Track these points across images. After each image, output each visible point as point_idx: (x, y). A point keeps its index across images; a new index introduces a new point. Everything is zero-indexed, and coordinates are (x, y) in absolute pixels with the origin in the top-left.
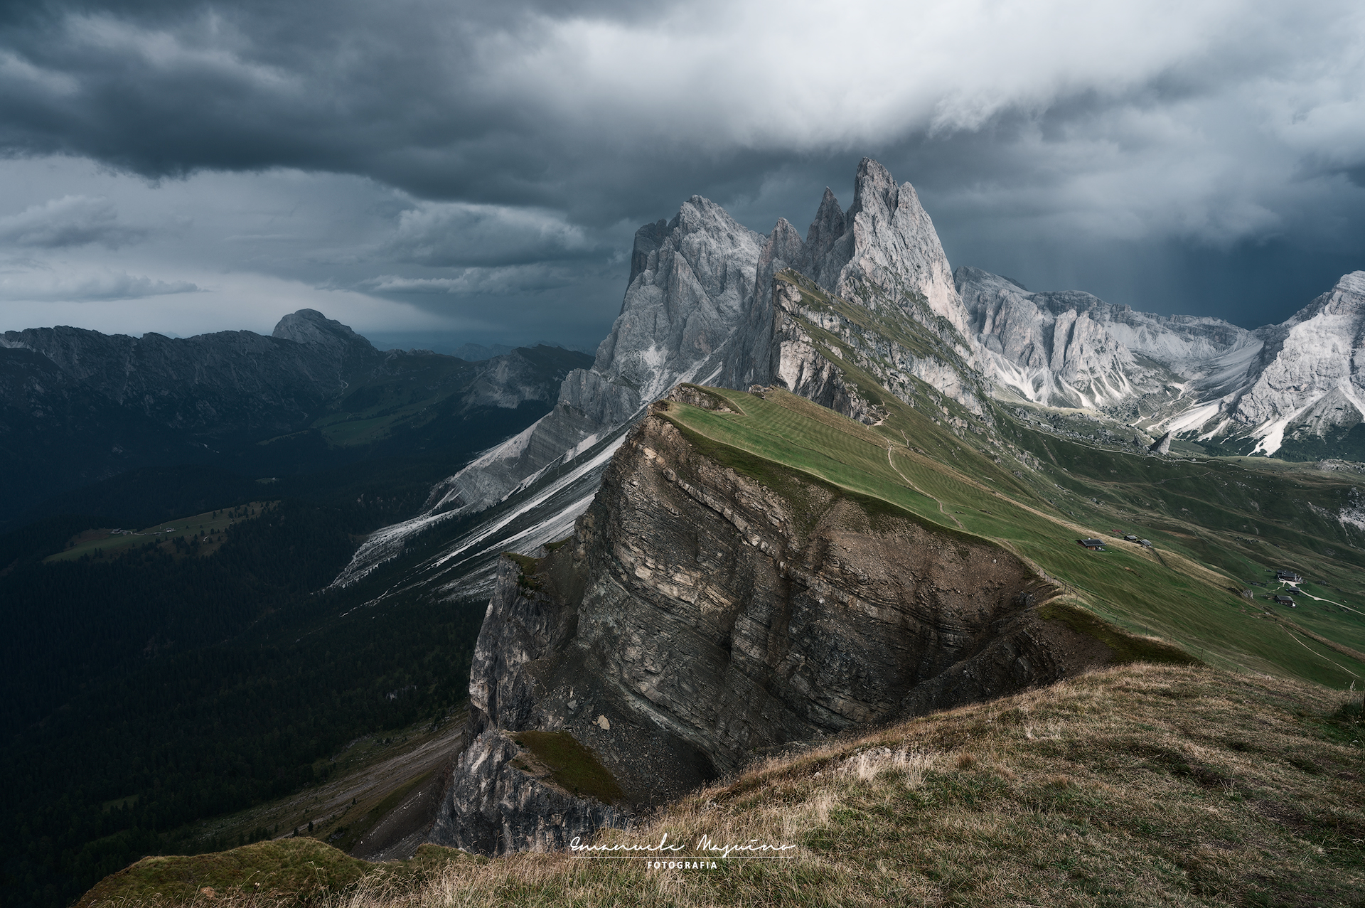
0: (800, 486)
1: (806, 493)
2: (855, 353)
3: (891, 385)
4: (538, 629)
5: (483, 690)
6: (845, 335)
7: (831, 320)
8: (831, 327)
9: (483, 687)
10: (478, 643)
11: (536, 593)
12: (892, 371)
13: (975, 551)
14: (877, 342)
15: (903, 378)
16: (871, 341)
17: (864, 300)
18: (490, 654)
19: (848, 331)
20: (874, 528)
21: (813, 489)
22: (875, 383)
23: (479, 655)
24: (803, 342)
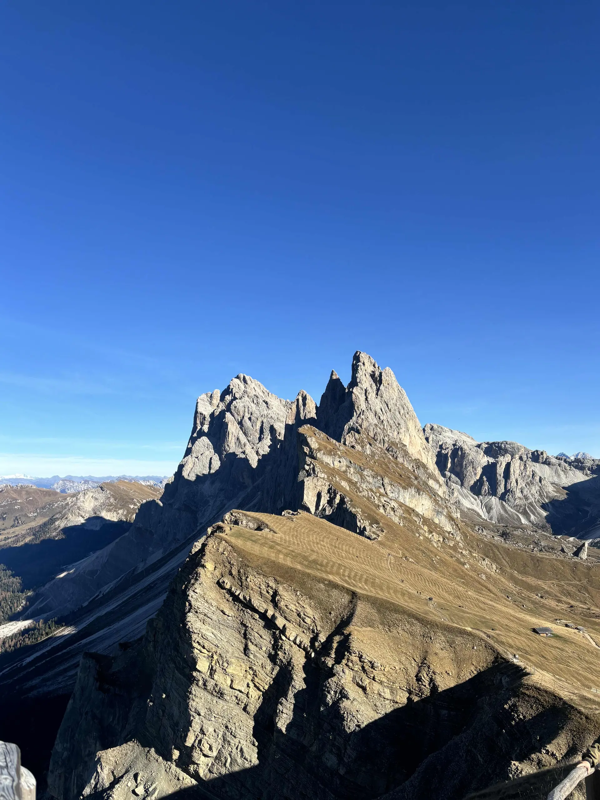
0: (326, 590)
1: (329, 596)
2: (358, 485)
3: (385, 509)
4: (111, 720)
5: (60, 779)
6: (350, 473)
7: (340, 462)
8: (340, 467)
9: (60, 776)
10: (58, 736)
11: (112, 687)
12: (385, 499)
13: (459, 640)
14: (373, 477)
15: (393, 504)
16: (369, 476)
17: (362, 447)
18: (68, 745)
19: (352, 470)
20: (383, 624)
21: (335, 593)
22: (374, 508)
23: (58, 746)
24: (321, 478)
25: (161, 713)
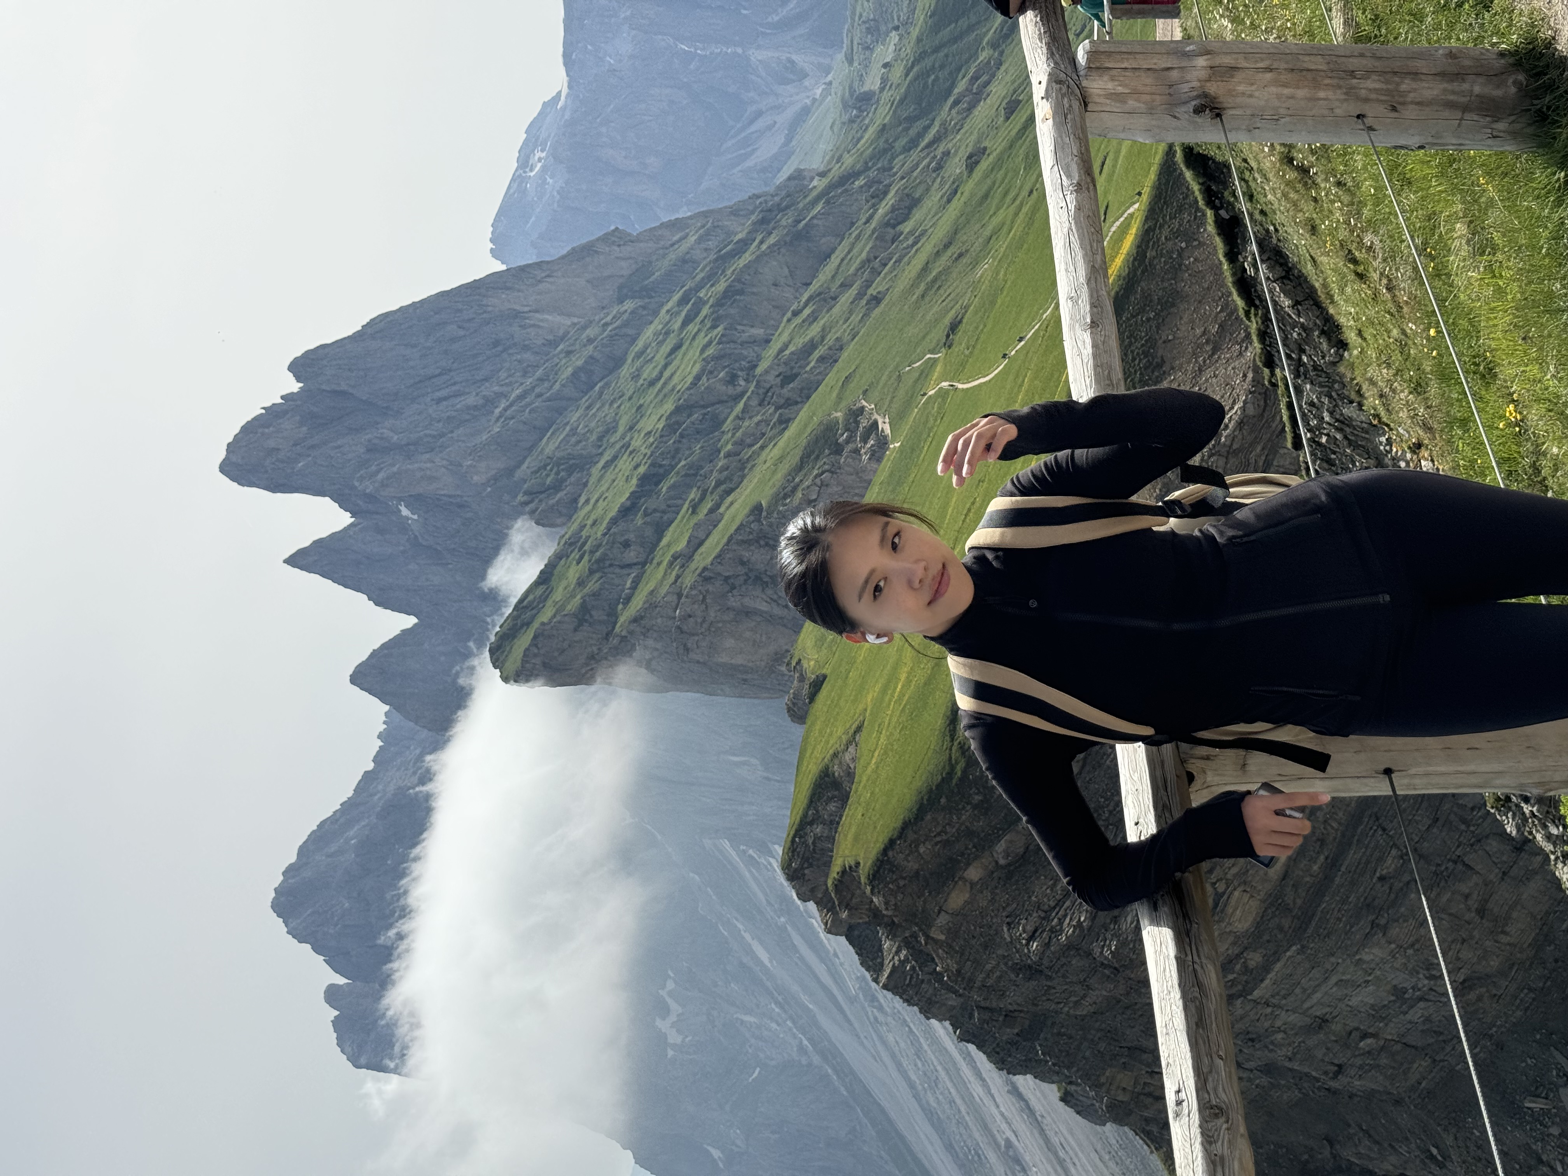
25: (1369, 1041)
